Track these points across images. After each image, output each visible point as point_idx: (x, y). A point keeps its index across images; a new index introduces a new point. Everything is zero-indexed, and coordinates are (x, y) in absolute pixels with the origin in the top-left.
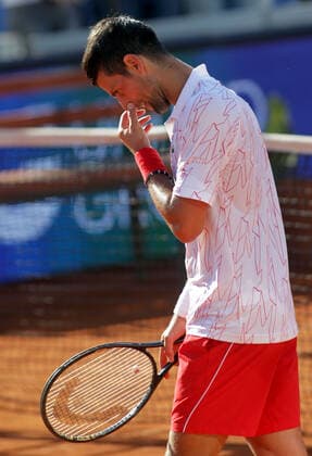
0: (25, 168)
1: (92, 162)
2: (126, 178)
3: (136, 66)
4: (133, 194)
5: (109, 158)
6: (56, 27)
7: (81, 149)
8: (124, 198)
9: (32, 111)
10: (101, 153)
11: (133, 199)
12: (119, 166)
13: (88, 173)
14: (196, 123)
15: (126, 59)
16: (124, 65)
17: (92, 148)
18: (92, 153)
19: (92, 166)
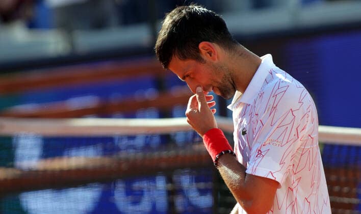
0: (69, 156)
1: (131, 151)
2: (163, 165)
3: (210, 53)
4: (169, 180)
5: (147, 147)
6: (99, 24)
7: (121, 138)
8: (161, 184)
9: (75, 103)
10: (139, 142)
11: (170, 185)
12: (156, 155)
13: (127, 160)
14: (274, 108)
15: (201, 45)
16: (198, 51)
17: (132, 137)
18: (132, 142)
19: (132, 154)
